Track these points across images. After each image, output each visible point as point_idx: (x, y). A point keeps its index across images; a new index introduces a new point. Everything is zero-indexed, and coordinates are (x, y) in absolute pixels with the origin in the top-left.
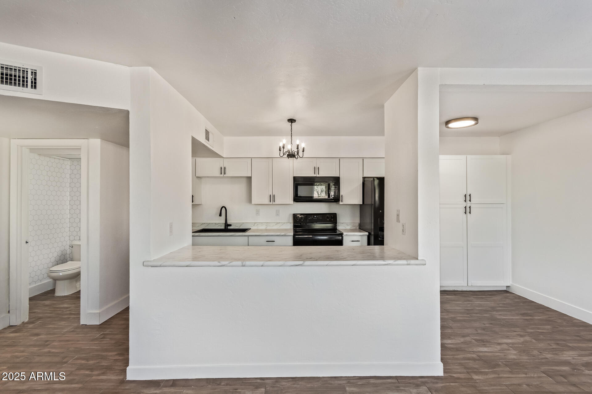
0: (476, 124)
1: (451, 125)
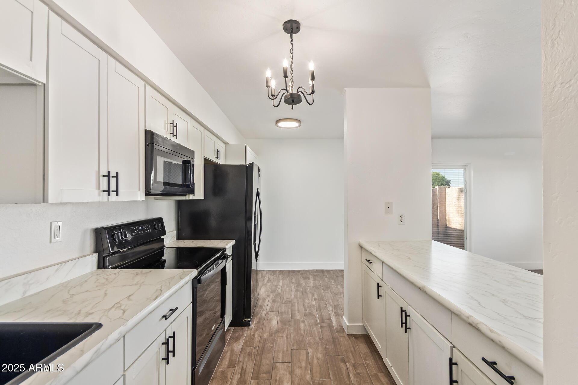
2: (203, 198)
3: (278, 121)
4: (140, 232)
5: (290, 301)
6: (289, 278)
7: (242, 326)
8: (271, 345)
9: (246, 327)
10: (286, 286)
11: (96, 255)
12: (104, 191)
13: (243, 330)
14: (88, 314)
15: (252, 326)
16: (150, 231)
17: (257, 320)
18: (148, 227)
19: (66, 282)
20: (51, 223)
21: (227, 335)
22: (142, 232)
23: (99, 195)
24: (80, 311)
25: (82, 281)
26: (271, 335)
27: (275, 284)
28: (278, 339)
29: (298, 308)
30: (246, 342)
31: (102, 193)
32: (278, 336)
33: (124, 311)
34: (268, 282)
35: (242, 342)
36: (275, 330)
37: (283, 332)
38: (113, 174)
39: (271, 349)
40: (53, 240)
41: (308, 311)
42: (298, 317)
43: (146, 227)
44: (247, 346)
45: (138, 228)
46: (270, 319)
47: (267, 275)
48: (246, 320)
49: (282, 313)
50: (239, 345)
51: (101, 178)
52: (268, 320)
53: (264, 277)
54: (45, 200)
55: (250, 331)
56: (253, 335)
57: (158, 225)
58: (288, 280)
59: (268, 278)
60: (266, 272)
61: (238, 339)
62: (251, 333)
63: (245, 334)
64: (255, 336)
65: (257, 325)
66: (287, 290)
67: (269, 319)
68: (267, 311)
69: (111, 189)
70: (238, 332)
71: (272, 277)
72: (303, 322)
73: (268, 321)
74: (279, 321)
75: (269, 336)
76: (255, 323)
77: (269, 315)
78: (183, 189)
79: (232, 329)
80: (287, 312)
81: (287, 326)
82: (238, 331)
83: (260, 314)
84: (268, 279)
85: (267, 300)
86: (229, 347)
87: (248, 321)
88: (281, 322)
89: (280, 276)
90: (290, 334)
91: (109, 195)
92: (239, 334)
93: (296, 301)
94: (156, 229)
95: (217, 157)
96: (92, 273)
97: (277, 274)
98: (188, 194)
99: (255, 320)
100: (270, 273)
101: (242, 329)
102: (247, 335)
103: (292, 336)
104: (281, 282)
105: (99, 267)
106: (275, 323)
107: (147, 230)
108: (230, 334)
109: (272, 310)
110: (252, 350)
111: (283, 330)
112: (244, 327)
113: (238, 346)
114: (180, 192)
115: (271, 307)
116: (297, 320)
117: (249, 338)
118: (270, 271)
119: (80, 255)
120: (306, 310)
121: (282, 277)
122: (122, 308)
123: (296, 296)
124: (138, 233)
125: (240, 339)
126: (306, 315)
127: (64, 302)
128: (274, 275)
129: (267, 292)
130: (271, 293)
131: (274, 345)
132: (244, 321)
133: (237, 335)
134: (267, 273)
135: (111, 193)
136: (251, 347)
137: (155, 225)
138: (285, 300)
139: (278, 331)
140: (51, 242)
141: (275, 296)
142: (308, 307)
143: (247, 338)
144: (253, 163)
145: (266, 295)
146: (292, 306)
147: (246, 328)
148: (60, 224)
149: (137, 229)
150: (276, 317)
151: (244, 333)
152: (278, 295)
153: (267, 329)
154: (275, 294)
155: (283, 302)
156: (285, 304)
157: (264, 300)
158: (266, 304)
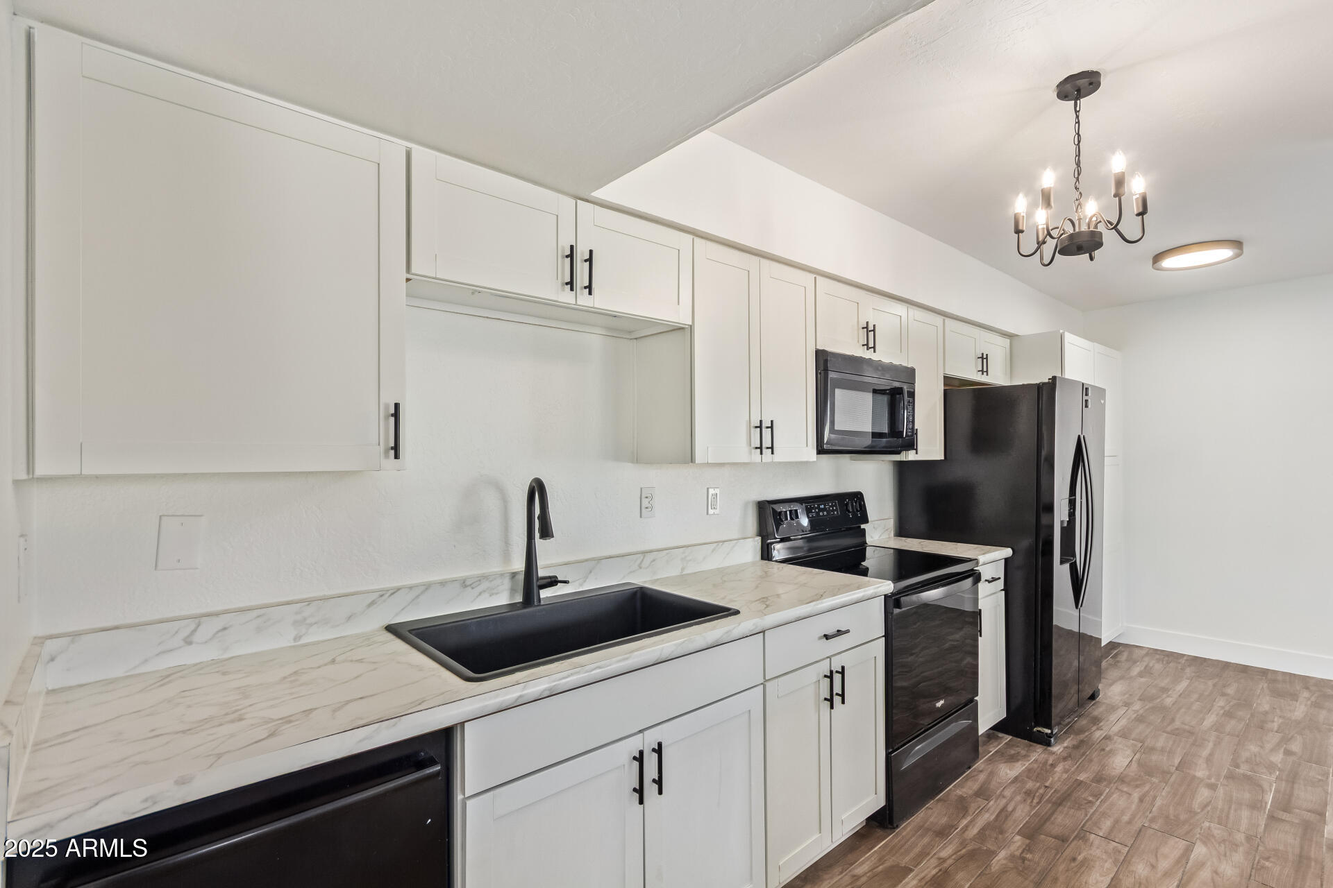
0: (1237, 256)
1: (1168, 263)
2: (943, 458)
3: (1157, 258)
4: (821, 514)
5: (1191, 733)
6: (1217, 680)
7: (1030, 741)
8: (1091, 799)
9: (1039, 746)
10: (1195, 696)
11: (759, 539)
12: (756, 448)
13: (1031, 748)
14: (732, 601)
15: (1058, 748)
16: (838, 513)
17: (1075, 743)
18: (835, 505)
19: (722, 568)
20: (708, 489)
21: (992, 746)
22: (825, 513)
23: (751, 453)
24: (725, 596)
25: (739, 570)
26: (1099, 779)
27: (1164, 683)
28: (1113, 793)
29: (1211, 754)
30: (1029, 770)
31: (753, 451)
32: (1117, 788)
33: (767, 606)
34: (1141, 675)
35: (1018, 768)
36: (1114, 774)
37: (1137, 786)
38: (767, 423)
39: (1086, 803)
40: (711, 511)
41: (1244, 769)
42: (1201, 773)
43: (832, 506)
44: (1029, 778)
45: (819, 506)
46: (1111, 750)
47: (1146, 659)
48: (1039, 729)
49: (1152, 749)
50: (1010, 770)
51: (753, 430)
52: (1103, 750)
53: (1135, 662)
54: (692, 460)
55: (1046, 756)
56: (1052, 765)
57: (852, 505)
58: (1210, 683)
59: (1146, 666)
60: (1144, 652)
61: (1013, 759)
62: (1047, 761)
63: (1033, 756)
64: (1055, 768)
65: (1069, 750)
66: (1194, 707)
67: (1107, 749)
68: (1111, 733)
69: (764, 446)
70: (1017, 749)
71: (1158, 667)
72: (1213, 787)
73: (1102, 753)
74: (1133, 762)
75: (1092, 781)
76: (1065, 745)
77: (1113, 742)
78: (887, 442)
79: (1007, 739)
80: (1169, 752)
81: (1154, 780)
82: (1018, 746)
83: (1087, 734)
84: (1145, 668)
85: (1121, 711)
86: (987, 765)
87: (1046, 734)
88: (1139, 763)
89: (1188, 670)
90: (1155, 798)
91: (761, 453)
92: (1018, 753)
93: (1212, 739)
94: (849, 512)
95: (982, 371)
96: (754, 563)
97: (1179, 663)
98: (905, 450)
99: (1068, 740)
100: (1158, 656)
101: (1031, 745)
102: (1036, 761)
103: (1158, 802)
104: (1183, 684)
105: (763, 558)
106: (1120, 761)
107: (833, 511)
108: (998, 745)
109: (1124, 734)
110: (1039, 788)
111: (1139, 783)
112: (1035, 744)
113: (1008, 772)
114: (883, 447)
115: (1126, 730)
116: (1194, 777)
117: (1038, 767)
118: (1159, 652)
119: (740, 537)
120: (1238, 766)
121: (1193, 674)
122: (767, 603)
123: (1218, 727)
124: (818, 514)
125: (1018, 761)
126: (1231, 777)
127: (714, 585)
128: (1168, 663)
129: (1127, 696)
130: (1140, 700)
131: (1098, 800)
132: (1035, 729)
133: (1013, 752)
134: (1147, 654)
135: (764, 450)
136: (1038, 784)
137: (847, 505)
138: (1176, 727)
139: (1122, 779)
140: (707, 513)
141: (1147, 709)
142: (1247, 761)
143: (1036, 766)
144: (1054, 378)
145: (1121, 700)
146: (1193, 744)
147: (1039, 749)
148: (717, 491)
149: (816, 508)
150: (1129, 752)
151: (1032, 754)
152: (1163, 709)
153: (1094, 767)
154: (1151, 705)
155: (1169, 729)
156: (1172, 733)
157: (1113, 708)
158: (1113, 718)
